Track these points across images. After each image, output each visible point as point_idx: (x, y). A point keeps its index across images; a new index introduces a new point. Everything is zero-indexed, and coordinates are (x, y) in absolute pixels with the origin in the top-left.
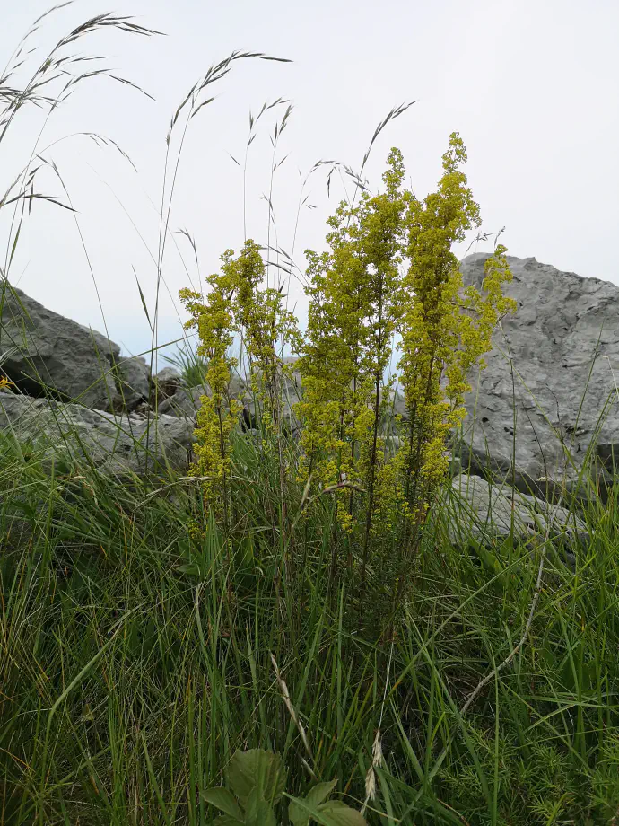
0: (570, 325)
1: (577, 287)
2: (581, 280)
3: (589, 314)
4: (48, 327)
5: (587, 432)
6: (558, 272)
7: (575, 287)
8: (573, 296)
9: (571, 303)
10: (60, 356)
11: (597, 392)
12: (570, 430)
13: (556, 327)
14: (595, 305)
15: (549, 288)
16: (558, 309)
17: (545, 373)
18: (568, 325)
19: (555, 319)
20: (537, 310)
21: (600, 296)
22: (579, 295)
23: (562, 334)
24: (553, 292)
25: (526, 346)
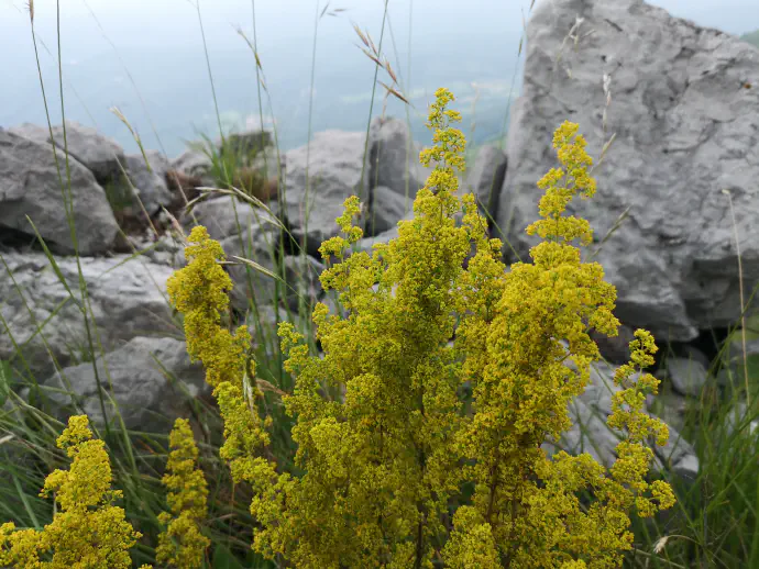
0: (676, 92)
1: (693, 41)
2: (699, 31)
3: (703, 80)
4: (13, 159)
5: (683, 243)
6: (669, 18)
7: (688, 40)
8: (686, 53)
9: (681, 63)
10: (33, 196)
11: (702, 190)
12: (663, 238)
13: (660, 96)
14: (712, 68)
15: (656, 43)
16: (665, 73)
17: (641, 158)
18: (675, 93)
19: (661, 86)
20: (638, 73)
21: (720, 56)
22: (693, 52)
23: (666, 104)
24: (662, 48)
25: (621, 121)
